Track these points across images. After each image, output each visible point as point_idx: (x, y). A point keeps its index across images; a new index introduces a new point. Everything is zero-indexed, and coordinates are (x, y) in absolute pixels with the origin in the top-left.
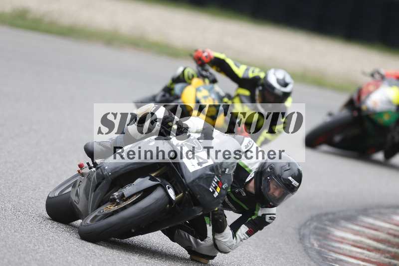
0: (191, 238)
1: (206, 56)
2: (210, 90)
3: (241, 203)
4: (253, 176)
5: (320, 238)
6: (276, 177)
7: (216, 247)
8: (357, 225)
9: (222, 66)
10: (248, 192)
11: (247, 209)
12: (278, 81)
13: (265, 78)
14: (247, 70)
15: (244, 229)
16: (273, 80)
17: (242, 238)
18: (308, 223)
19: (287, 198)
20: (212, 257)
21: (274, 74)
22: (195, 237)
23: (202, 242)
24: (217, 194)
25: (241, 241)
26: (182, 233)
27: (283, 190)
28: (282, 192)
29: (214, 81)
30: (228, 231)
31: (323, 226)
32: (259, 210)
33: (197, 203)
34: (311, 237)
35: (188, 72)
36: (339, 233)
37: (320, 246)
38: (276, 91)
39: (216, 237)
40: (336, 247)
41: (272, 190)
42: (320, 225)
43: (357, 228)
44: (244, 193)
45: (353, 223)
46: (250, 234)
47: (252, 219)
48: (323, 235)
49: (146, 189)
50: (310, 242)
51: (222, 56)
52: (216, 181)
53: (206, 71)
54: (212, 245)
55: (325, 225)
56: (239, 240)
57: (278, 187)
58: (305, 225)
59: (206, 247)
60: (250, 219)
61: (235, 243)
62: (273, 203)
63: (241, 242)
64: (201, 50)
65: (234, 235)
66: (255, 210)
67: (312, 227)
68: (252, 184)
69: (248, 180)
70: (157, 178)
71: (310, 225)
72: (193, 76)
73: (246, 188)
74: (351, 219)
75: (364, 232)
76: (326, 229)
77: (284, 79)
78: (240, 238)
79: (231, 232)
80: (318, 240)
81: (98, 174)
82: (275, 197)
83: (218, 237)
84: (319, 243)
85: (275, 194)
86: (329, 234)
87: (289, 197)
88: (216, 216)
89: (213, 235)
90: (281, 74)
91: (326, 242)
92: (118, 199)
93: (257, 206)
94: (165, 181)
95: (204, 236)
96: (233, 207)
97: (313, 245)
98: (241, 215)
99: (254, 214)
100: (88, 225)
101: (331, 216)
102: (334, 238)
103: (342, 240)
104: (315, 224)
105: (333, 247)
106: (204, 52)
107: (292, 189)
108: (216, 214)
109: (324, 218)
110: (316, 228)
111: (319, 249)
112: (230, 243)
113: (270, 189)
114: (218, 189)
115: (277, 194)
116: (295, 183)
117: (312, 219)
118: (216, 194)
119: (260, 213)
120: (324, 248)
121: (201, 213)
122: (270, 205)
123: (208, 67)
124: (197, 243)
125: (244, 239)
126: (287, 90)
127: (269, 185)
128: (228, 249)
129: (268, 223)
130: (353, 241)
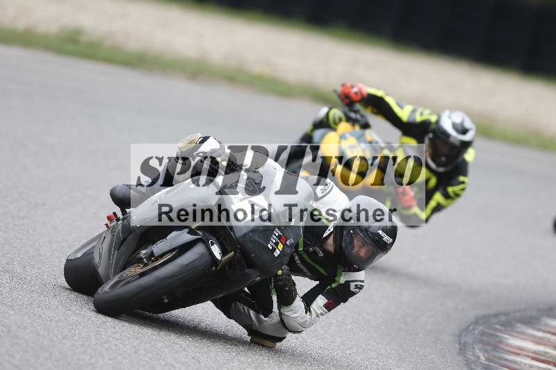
0: (252, 313)
1: (356, 93)
2: (360, 138)
3: (317, 267)
4: (332, 230)
5: (488, 348)
6: (362, 231)
7: (284, 325)
8: (540, 330)
9: (379, 106)
10: (325, 251)
11: (326, 274)
12: (455, 126)
13: (438, 122)
14: (414, 111)
15: (321, 300)
16: (447, 125)
17: (319, 312)
18: (471, 328)
19: (379, 258)
20: (281, 339)
21: (450, 117)
22: (257, 312)
23: (266, 319)
24: (279, 252)
25: (318, 316)
26: (241, 306)
27: (371, 248)
28: (371, 252)
29: (366, 126)
30: (299, 303)
31: (492, 332)
32: (341, 275)
33: (251, 264)
34: (476, 346)
35: (334, 115)
36: (515, 342)
37: (488, 359)
38: (452, 140)
39: (282, 310)
40: (511, 361)
41: (356, 249)
42: (488, 331)
43: (540, 334)
44: (321, 252)
45: (534, 328)
46: (329, 307)
47: (331, 288)
48: (493, 344)
49: (181, 245)
50: (474, 355)
51: (379, 93)
52: (277, 235)
53: (356, 112)
54: (278, 323)
55: (496, 330)
56: (314, 315)
57: (364, 244)
58: (466, 330)
59: (271, 325)
60: (329, 287)
61: (309, 320)
62: (358, 265)
63: (317, 319)
64: (348, 84)
65: (308, 309)
66: (336, 276)
67: (476, 332)
68: (331, 241)
69: (325, 235)
70: (198, 231)
71: (474, 329)
72: (340, 120)
73: (325, 247)
74: (531, 321)
75: (549, 340)
76: (497, 336)
77: (462, 124)
78: (317, 313)
79: (302, 305)
80: (486, 351)
81: (124, 226)
82: (361, 257)
83: (286, 311)
84: (486, 355)
85: (360, 253)
86: (501, 342)
87: (380, 257)
88: (280, 283)
89: (279, 308)
90: (458, 118)
91: (497, 354)
92: (145, 258)
93: (339, 271)
94: (207, 234)
95: (267, 311)
96: (306, 271)
97: (479, 357)
98: (318, 282)
99: (334, 281)
100: (106, 292)
101: (503, 318)
102: (507, 348)
103: (519, 352)
104: (481, 328)
105: (506, 360)
106: (352, 87)
107: (384, 247)
108: (280, 281)
109: (495, 320)
110: (483, 334)
111: (487, 363)
112: (302, 318)
113: (353, 248)
114: (281, 246)
115: (363, 253)
116: (387, 238)
117: (477, 322)
118: (277, 253)
119: (342, 280)
120: (494, 362)
121: (258, 278)
122: (354, 268)
123: (358, 107)
124: (259, 319)
125: (322, 314)
126: (467, 138)
127: (352, 242)
128: (299, 327)
129: (353, 294)
130: (534, 352)
